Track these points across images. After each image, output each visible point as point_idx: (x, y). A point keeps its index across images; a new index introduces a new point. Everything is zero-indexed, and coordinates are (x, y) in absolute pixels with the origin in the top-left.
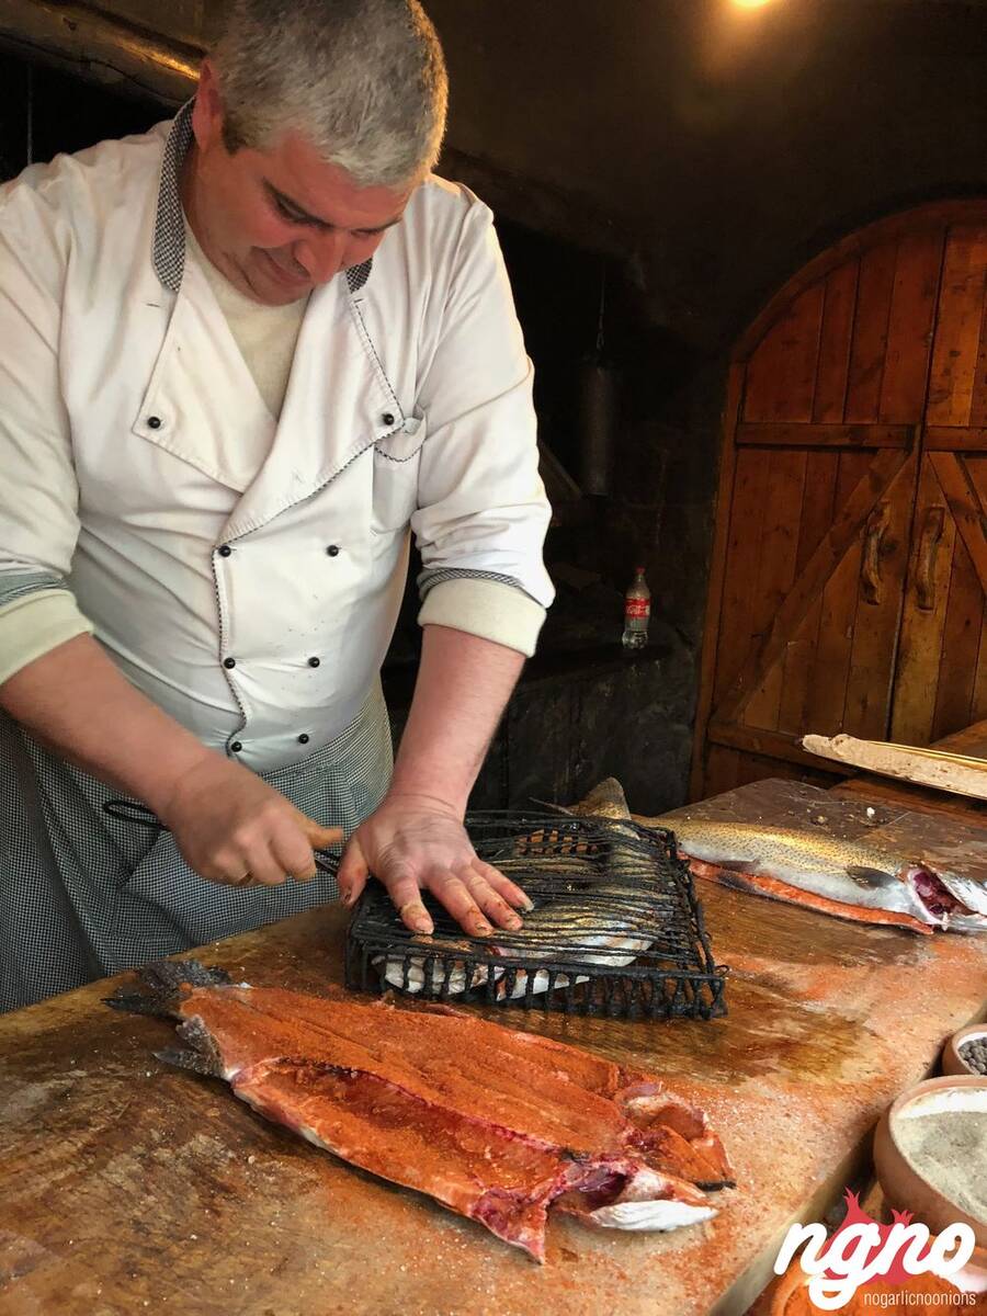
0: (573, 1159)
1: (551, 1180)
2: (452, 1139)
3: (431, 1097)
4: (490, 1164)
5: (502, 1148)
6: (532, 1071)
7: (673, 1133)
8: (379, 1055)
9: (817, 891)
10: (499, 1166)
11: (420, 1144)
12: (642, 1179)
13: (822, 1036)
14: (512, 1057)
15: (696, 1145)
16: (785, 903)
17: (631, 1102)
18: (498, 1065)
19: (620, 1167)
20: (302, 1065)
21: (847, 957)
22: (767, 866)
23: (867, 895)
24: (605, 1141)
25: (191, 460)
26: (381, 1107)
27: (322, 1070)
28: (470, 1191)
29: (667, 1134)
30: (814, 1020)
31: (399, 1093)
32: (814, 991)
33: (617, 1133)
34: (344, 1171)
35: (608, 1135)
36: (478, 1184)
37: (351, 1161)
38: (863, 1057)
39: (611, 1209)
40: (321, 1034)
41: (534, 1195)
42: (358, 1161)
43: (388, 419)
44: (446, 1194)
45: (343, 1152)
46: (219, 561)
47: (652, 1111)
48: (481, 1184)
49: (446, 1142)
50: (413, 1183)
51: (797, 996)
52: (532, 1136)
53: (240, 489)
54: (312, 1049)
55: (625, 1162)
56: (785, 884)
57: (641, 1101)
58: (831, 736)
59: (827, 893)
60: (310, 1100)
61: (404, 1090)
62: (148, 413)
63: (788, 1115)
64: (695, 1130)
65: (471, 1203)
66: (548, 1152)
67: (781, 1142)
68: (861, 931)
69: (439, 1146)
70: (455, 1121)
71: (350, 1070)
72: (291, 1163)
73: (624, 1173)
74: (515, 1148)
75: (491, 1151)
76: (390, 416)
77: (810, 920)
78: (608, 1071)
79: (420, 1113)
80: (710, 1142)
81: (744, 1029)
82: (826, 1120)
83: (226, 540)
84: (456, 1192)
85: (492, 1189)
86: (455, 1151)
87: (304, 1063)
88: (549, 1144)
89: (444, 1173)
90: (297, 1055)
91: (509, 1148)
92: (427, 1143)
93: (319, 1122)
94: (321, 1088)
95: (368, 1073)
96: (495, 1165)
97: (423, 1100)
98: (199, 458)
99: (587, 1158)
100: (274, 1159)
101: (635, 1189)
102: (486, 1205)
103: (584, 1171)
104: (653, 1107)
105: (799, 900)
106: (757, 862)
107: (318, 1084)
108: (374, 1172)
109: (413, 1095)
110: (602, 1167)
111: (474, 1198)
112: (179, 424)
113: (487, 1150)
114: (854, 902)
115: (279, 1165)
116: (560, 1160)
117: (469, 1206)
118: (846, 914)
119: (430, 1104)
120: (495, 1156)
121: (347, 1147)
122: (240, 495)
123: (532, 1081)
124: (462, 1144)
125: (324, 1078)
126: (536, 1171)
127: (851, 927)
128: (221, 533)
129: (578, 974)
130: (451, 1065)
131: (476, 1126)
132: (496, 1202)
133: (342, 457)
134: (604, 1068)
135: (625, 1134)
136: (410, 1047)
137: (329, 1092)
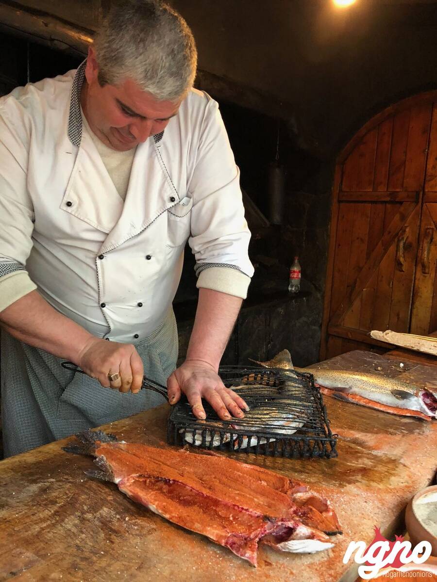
0: (269, 520)
1: (259, 529)
2: (215, 510)
3: (206, 492)
4: (232, 522)
5: (237, 515)
6: (250, 481)
7: (314, 509)
8: (182, 473)
9: (378, 401)
10: (236, 523)
11: (201, 513)
12: (300, 530)
13: (381, 466)
14: (241, 474)
15: (324, 515)
16: (364, 406)
17: (295, 495)
18: (235, 478)
19: (290, 524)
20: (148, 478)
21: (391, 430)
22: (355, 389)
23: (400, 402)
24: (283, 512)
25: (86, 220)
26: (184, 496)
27: (158, 480)
28: (224, 534)
29: (311, 510)
30: (377, 459)
31: (191, 490)
32: (377, 446)
33: (289, 509)
34: (167, 524)
35: (285, 510)
36: (226, 531)
37: (171, 520)
38: (400, 476)
39: (286, 543)
40: (157, 464)
41: (252, 536)
42: (174, 521)
43: (172, 199)
44: (213, 535)
45: (167, 516)
46: (98, 261)
47: (304, 499)
48: (228, 531)
49: (212, 513)
50: (198, 530)
51: (369, 448)
52: (251, 510)
53: (107, 232)
54: (153, 471)
55: (292, 522)
56: (363, 397)
57: (299, 495)
58: (384, 331)
59: (382, 402)
60: (152, 493)
61: (194, 489)
62: (66, 200)
63: (366, 502)
64: (323, 508)
65: (224, 539)
66: (258, 517)
67: (363, 514)
68: (398, 418)
69: (209, 514)
70: (216, 503)
71: (169, 480)
72: (144, 520)
73: (292, 527)
74: (244, 515)
75: (233, 516)
76: (173, 198)
77: (375, 414)
78: (284, 481)
79: (201, 499)
80: (331, 514)
81: (345, 462)
82: (383, 504)
83: (102, 253)
84: (217, 535)
85: (233, 533)
86: (216, 516)
87: (149, 477)
88: (258, 514)
89: (212, 526)
90: (146, 473)
91: (240, 515)
92: (204, 512)
93: (156, 503)
94: (157, 487)
95: (178, 482)
96: (234, 523)
97: (202, 493)
98: (88, 219)
99: (276, 520)
100: (137, 519)
101: (297, 534)
102: (231, 540)
103: (274, 526)
104: (305, 498)
105: (370, 405)
106: (351, 388)
107: (156, 486)
108: (181, 525)
109: (198, 491)
110: (282, 524)
111: (225, 537)
112: (80, 204)
113: (231, 516)
114: (395, 406)
115: (139, 521)
116: (263, 521)
117: (223, 541)
118: (391, 411)
119: (205, 495)
120: (234, 518)
121: (169, 514)
122: (108, 234)
123: (250, 485)
124: (220, 513)
125: (158, 483)
126: (253, 525)
127: (393, 417)
128: (99, 250)
129: (271, 438)
130: (215, 478)
131: (226, 505)
132: (235, 539)
133: (152, 216)
134: (282, 480)
135: (292, 509)
136: (196, 470)
137: (160, 489)
